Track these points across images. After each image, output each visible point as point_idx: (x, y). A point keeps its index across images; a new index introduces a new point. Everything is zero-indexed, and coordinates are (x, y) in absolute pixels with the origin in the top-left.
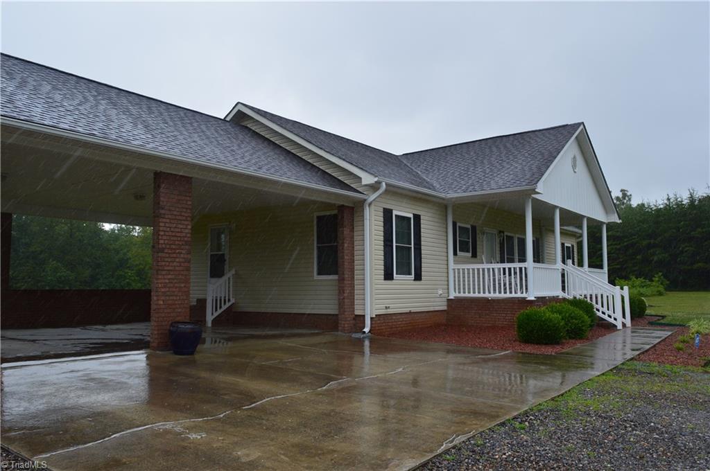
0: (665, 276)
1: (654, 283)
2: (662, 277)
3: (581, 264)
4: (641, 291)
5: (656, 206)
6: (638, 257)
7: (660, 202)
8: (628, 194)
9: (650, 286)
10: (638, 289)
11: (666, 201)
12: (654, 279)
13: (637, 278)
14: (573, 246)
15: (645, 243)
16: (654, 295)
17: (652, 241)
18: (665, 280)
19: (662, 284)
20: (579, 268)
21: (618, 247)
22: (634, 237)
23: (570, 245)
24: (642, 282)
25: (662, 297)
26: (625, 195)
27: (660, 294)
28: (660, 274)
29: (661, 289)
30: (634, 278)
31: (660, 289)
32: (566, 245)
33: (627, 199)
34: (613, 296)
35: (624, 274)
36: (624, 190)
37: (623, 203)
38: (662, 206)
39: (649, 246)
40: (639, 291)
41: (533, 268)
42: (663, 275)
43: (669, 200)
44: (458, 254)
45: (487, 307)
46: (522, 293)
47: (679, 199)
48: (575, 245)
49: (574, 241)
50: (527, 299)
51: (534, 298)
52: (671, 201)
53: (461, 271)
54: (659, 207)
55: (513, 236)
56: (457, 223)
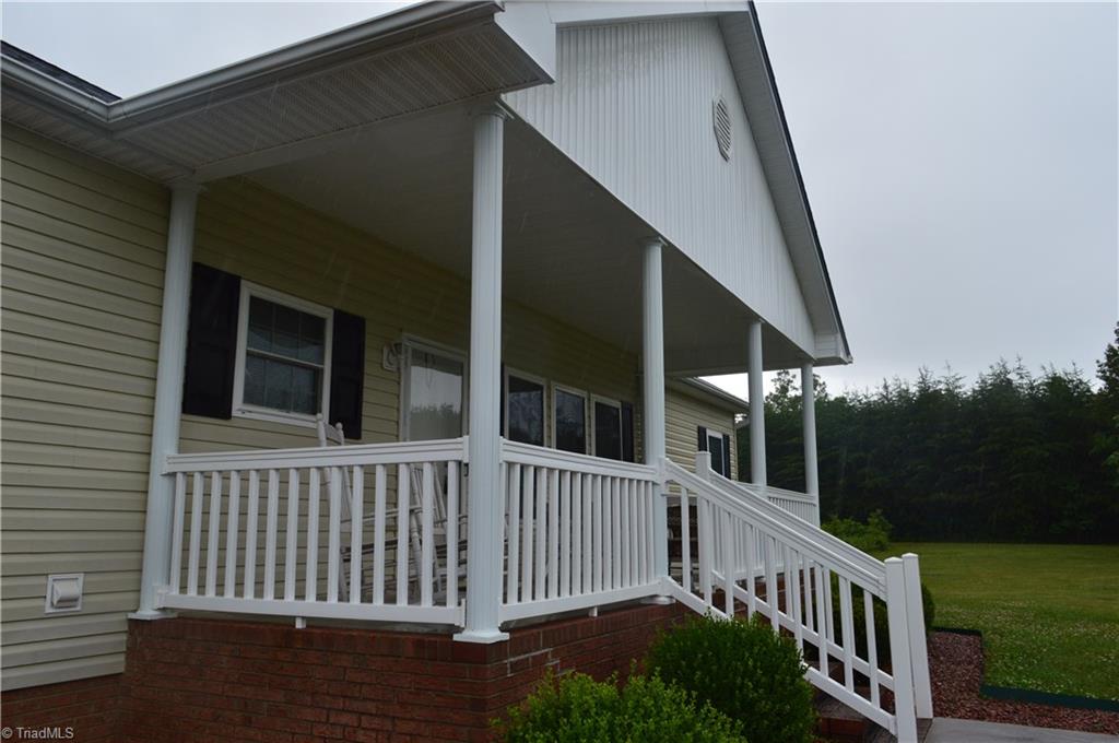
0: (887, 515)
1: (870, 528)
2: (883, 517)
3: (746, 475)
5: (866, 397)
7: (873, 391)
9: (864, 532)
11: (881, 390)
12: (869, 520)
13: (842, 519)
14: (726, 438)
17: (863, 454)
18: (887, 522)
19: (883, 530)
20: (743, 486)
23: (720, 436)
24: (851, 526)
26: (815, 383)
27: (882, 547)
28: (879, 511)
29: (883, 537)
31: (881, 538)
32: (709, 433)
33: (819, 388)
36: (814, 376)
38: (876, 398)
41: (501, 464)
42: (883, 514)
43: (886, 387)
44: (239, 414)
45: (282, 668)
46: (440, 601)
47: (904, 387)
48: (731, 437)
49: (731, 426)
50: (457, 637)
51: (499, 633)
52: (890, 389)
53: (198, 482)
54: (872, 399)
55: (541, 383)
56: (243, 282)
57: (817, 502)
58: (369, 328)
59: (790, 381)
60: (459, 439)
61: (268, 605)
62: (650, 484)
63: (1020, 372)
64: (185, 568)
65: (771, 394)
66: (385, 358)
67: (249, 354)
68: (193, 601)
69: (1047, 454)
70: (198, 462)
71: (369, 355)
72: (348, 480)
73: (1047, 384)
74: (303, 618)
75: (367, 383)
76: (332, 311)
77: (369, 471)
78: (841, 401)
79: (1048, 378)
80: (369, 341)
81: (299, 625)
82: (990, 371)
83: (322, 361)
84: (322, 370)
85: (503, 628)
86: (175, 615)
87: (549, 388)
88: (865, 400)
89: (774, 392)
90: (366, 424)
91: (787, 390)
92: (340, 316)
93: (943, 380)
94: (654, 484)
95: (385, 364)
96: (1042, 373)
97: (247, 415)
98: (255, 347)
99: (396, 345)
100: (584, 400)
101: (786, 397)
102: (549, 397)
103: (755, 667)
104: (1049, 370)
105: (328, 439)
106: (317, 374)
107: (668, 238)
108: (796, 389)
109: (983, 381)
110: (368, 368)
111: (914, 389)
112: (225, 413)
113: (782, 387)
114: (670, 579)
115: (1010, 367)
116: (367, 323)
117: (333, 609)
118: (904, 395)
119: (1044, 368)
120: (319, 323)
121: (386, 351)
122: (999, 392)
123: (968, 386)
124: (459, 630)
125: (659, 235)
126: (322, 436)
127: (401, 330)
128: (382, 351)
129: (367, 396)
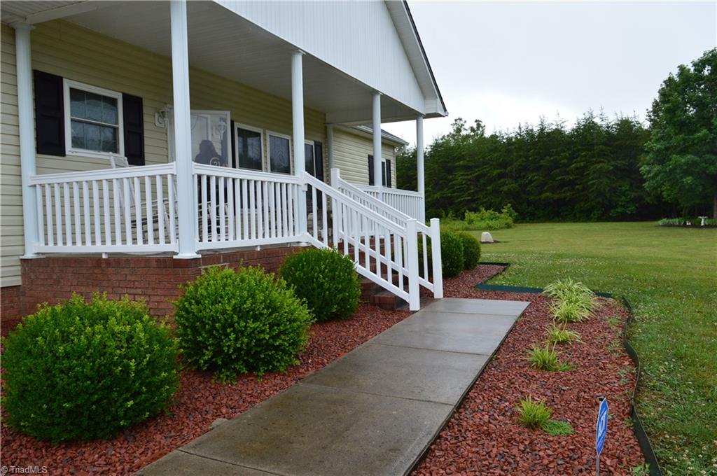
0: (514, 207)
1: (502, 215)
2: (511, 209)
4: (490, 224)
5: (507, 134)
6: (488, 188)
7: (511, 130)
8: (483, 125)
9: (499, 218)
10: (487, 222)
11: (517, 130)
12: (503, 210)
13: (486, 210)
14: (388, 162)
15: (495, 172)
16: (502, 228)
17: (502, 170)
18: (514, 211)
19: (510, 216)
21: (469, 177)
22: (485, 166)
23: (384, 160)
24: (492, 214)
25: (509, 230)
26: (479, 126)
27: (508, 226)
28: (509, 205)
29: (510, 220)
30: (483, 210)
31: (508, 221)
33: (481, 129)
34: (402, 239)
35: (474, 206)
36: (479, 121)
37: (477, 135)
38: (513, 135)
39: (501, 176)
40: (488, 224)
41: (193, 176)
42: (511, 206)
43: (520, 128)
44: (70, 154)
45: (97, 277)
46: (168, 242)
47: (530, 128)
48: (392, 161)
49: (392, 154)
50: (175, 257)
51: (195, 254)
52: (523, 129)
53: (48, 189)
54: (511, 136)
55: (259, 132)
56: (64, 80)
57: (423, 196)
58: (145, 103)
59: (462, 125)
60: (172, 163)
61: (89, 248)
62: (296, 186)
63: (602, 117)
64: (46, 234)
65: (450, 133)
66: (156, 119)
67: (72, 120)
68: (51, 249)
69: (612, 168)
70: (47, 179)
71: (146, 118)
72: (132, 187)
73: (618, 125)
74: (106, 253)
75: (146, 134)
76: (121, 94)
77: (142, 179)
78: (494, 137)
79: (618, 120)
80: (146, 110)
81: (104, 256)
82: (583, 117)
83: (117, 123)
84: (118, 128)
85: (198, 253)
86: (44, 256)
87: (265, 134)
88: (506, 136)
89: (452, 132)
90: (147, 157)
91: (460, 131)
92: (125, 97)
93: (555, 123)
94: (298, 185)
95: (157, 123)
96: (615, 118)
97: (75, 154)
98: (76, 116)
99: (162, 112)
100: (288, 140)
101: (460, 135)
102: (265, 140)
103: (325, 268)
104: (619, 115)
105: (116, 165)
106: (115, 130)
107: (305, 50)
108: (466, 130)
109: (578, 124)
110: (146, 126)
111: (536, 129)
112: (61, 152)
113: (458, 129)
114: (308, 233)
115: (594, 114)
116: (143, 99)
117: (119, 248)
118: (530, 133)
119: (616, 114)
120: (113, 102)
121: (157, 115)
122: (588, 131)
123: (569, 127)
124: (177, 254)
125: (299, 49)
126: (113, 163)
127: (166, 104)
128: (154, 116)
129: (147, 142)
